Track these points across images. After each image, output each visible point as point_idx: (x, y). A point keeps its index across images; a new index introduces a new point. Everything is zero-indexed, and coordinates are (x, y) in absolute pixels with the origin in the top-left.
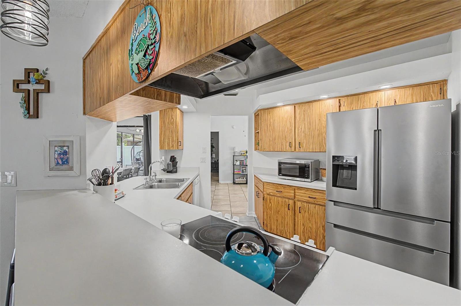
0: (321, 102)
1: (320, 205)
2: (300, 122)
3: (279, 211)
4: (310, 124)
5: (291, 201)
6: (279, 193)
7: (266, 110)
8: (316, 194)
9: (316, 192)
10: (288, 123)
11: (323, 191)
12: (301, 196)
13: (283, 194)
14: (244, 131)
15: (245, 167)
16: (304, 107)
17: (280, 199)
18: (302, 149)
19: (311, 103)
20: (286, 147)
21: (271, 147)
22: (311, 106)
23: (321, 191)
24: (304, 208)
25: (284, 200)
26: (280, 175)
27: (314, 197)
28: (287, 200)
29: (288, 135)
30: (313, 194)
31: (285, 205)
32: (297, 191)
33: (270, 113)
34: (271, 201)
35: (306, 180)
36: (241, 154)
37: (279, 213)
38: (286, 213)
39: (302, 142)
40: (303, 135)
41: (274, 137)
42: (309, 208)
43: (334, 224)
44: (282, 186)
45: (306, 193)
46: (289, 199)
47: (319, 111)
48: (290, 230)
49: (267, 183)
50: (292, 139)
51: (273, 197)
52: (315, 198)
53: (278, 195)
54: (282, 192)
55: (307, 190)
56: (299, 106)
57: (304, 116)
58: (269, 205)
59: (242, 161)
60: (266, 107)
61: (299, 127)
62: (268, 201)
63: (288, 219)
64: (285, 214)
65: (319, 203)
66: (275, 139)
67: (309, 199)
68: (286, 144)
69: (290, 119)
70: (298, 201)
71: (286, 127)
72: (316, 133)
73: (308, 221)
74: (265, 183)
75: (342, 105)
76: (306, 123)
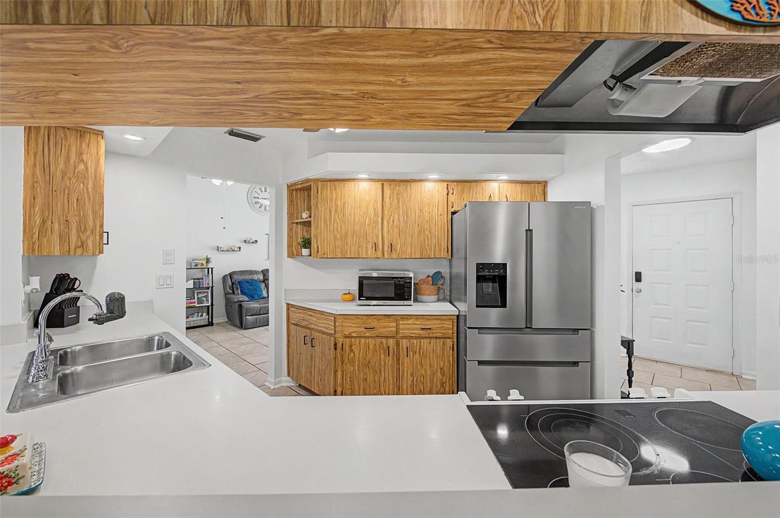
0: (422, 183)
1: (436, 338)
2: (392, 210)
3: (369, 362)
4: (407, 216)
5: (391, 340)
6: (368, 331)
7: (329, 183)
8: (430, 322)
9: (431, 320)
10: (371, 213)
11: (440, 317)
12: (408, 329)
13: (377, 331)
14: (222, 218)
15: (204, 292)
16: (398, 188)
17: (371, 342)
18: (394, 255)
19: (409, 184)
20: (367, 251)
21: (338, 250)
22: (409, 188)
23: (437, 317)
24: (413, 347)
25: (379, 340)
26: (361, 298)
27: (429, 327)
28: (384, 341)
29: (371, 231)
30: (425, 323)
31: (380, 350)
32: (401, 322)
33: (335, 189)
34: (353, 347)
35: (406, 302)
36: (196, 265)
37: (370, 365)
38: (382, 363)
39: (395, 242)
40: (396, 231)
41: (343, 233)
42: (420, 346)
43: (478, 361)
44: (375, 318)
45: (416, 322)
46: (387, 337)
47: (421, 197)
48: (389, 390)
49: (342, 317)
50: (377, 237)
51: (357, 340)
52: (430, 329)
53: (367, 334)
54: (374, 328)
55: (417, 318)
56: (390, 185)
57: (398, 202)
58: (349, 356)
59: (198, 279)
60: (330, 177)
61: (390, 219)
62: (348, 348)
63: (386, 373)
64: (380, 364)
65: (434, 335)
66: (346, 237)
67: (421, 332)
68: (366, 246)
69: (374, 205)
70: (403, 338)
71: (366, 217)
72: (416, 229)
73: (419, 367)
74: (337, 317)
75: (450, 193)
76: (401, 212)
